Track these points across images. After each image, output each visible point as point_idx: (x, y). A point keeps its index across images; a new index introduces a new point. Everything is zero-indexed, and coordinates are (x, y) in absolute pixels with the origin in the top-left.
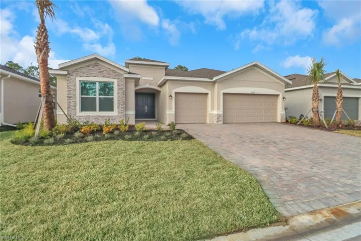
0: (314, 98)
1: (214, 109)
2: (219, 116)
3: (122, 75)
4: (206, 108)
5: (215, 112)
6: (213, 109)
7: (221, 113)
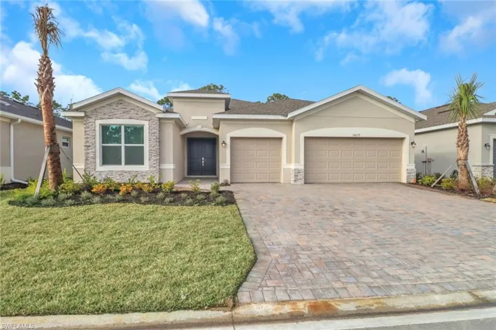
0: (460, 143)
1: (291, 162)
2: (297, 172)
3: (155, 114)
4: (279, 161)
5: (293, 166)
6: (289, 161)
7: (302, 167)
